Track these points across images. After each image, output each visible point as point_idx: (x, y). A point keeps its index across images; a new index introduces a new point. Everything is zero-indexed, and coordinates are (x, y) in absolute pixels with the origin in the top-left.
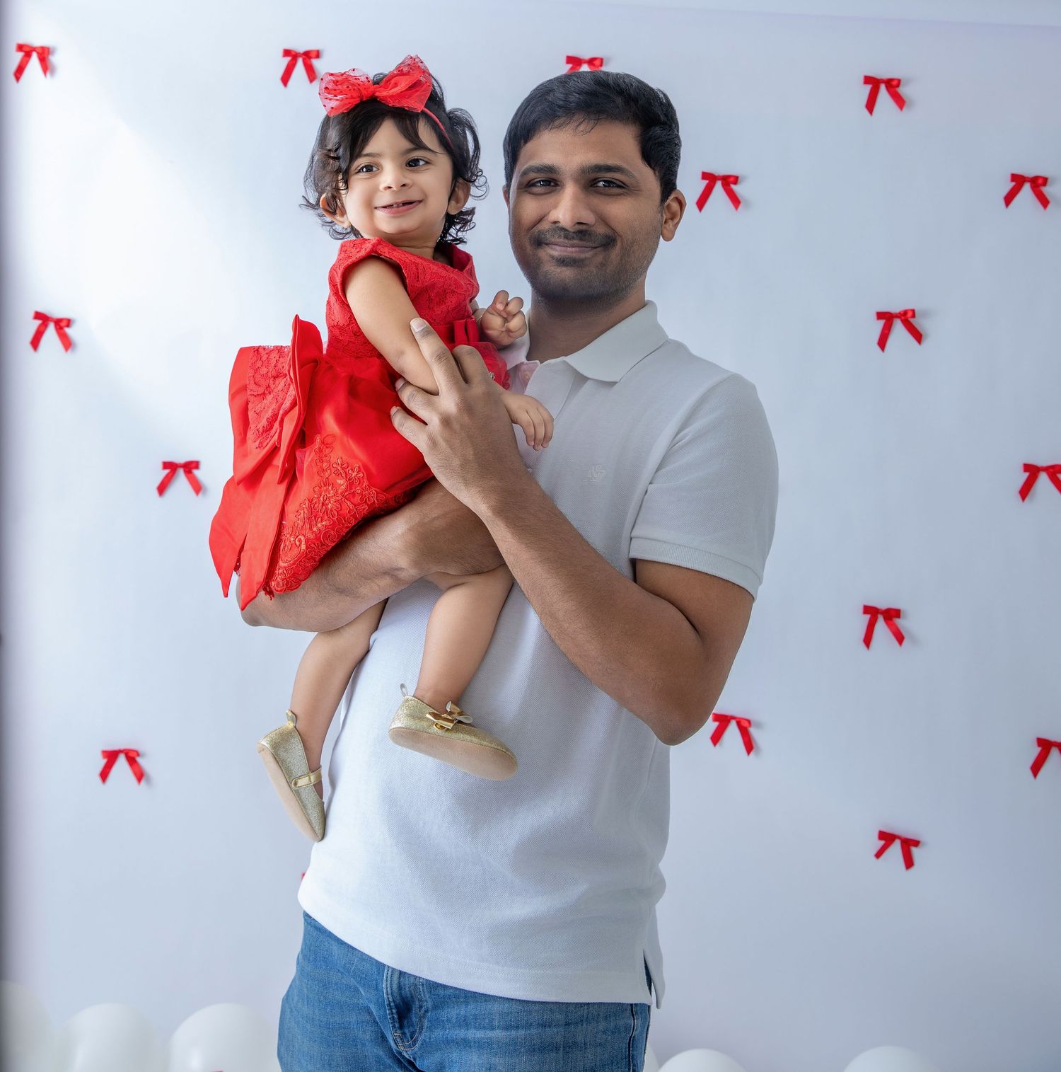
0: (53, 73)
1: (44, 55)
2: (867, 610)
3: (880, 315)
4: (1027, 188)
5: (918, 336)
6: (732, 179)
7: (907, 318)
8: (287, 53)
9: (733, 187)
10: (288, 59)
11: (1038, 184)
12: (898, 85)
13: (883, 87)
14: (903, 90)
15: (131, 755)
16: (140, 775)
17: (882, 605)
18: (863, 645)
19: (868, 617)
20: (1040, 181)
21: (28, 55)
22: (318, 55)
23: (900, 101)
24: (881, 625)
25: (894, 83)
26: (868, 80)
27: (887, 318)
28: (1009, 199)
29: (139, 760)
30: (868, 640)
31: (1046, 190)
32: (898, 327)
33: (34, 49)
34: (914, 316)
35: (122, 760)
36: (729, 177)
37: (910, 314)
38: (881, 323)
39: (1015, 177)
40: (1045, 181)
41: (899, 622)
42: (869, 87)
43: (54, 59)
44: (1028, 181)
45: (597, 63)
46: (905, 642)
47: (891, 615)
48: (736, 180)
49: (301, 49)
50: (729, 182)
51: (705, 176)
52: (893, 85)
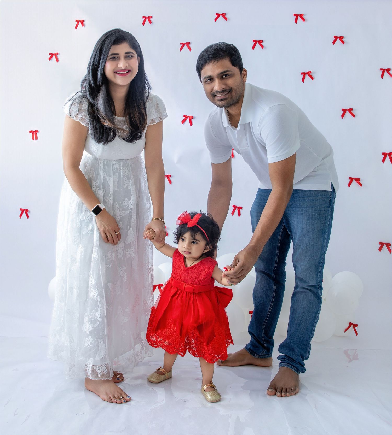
0: (85, 26)
1: (82, 22)
3: (302, 73)
4: (338, 40)
5: (312, 78)
6: (261, 41)
7: (309, 73)
8: (144, 17)
9: (261, 43)
10: (144, 19)
11: (341, 38)
12: (303, 16)
13: (299, 17)
14: (304, 17)
20: (342, 38)
21: (78, 23)
22: (151, 17)
23: (304, 20)
25: (302, 15)
26: (295, 15)
27: (304, 74)
28: (334, 43)
31: (343, 40)
32: (307, 76)
33: (80, 21)
34: (311, 73)
36: (260, 41)
37: (310, 72)
38: (302, 75)
39: (335, 37)
40: (343, 37)
42: (295, 17)
43: (85, 23)
44: (338, 38)
45: (224, 15)
48: (262, 41)
49: (147, 16)
50: (260, 42)
51: (254, 41)
52: (301, 16)
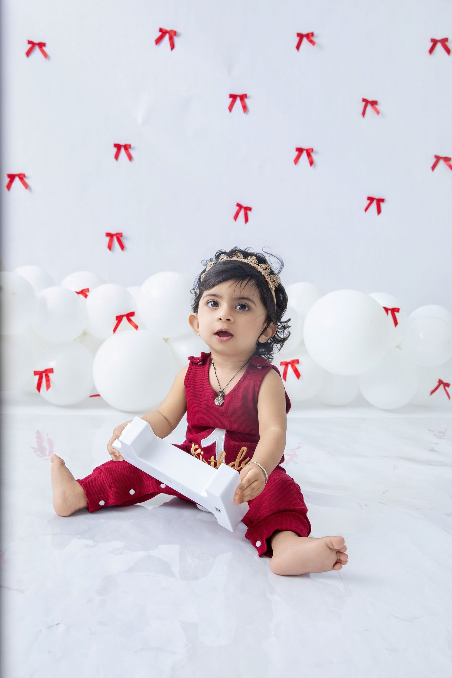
2: (364, 100)
15: (21, 176)
16: (26, 186)
17: (370, 99)
18: (361, 116)
19: (364, 103)
24: (369, 107)
29: (25, 179)
30: (364, 114)
35: (17, 180)
41: (377, 107)
46: (380, 114)
47: (374, 103)
